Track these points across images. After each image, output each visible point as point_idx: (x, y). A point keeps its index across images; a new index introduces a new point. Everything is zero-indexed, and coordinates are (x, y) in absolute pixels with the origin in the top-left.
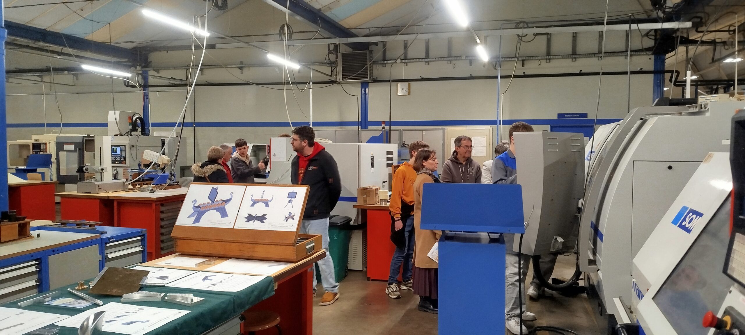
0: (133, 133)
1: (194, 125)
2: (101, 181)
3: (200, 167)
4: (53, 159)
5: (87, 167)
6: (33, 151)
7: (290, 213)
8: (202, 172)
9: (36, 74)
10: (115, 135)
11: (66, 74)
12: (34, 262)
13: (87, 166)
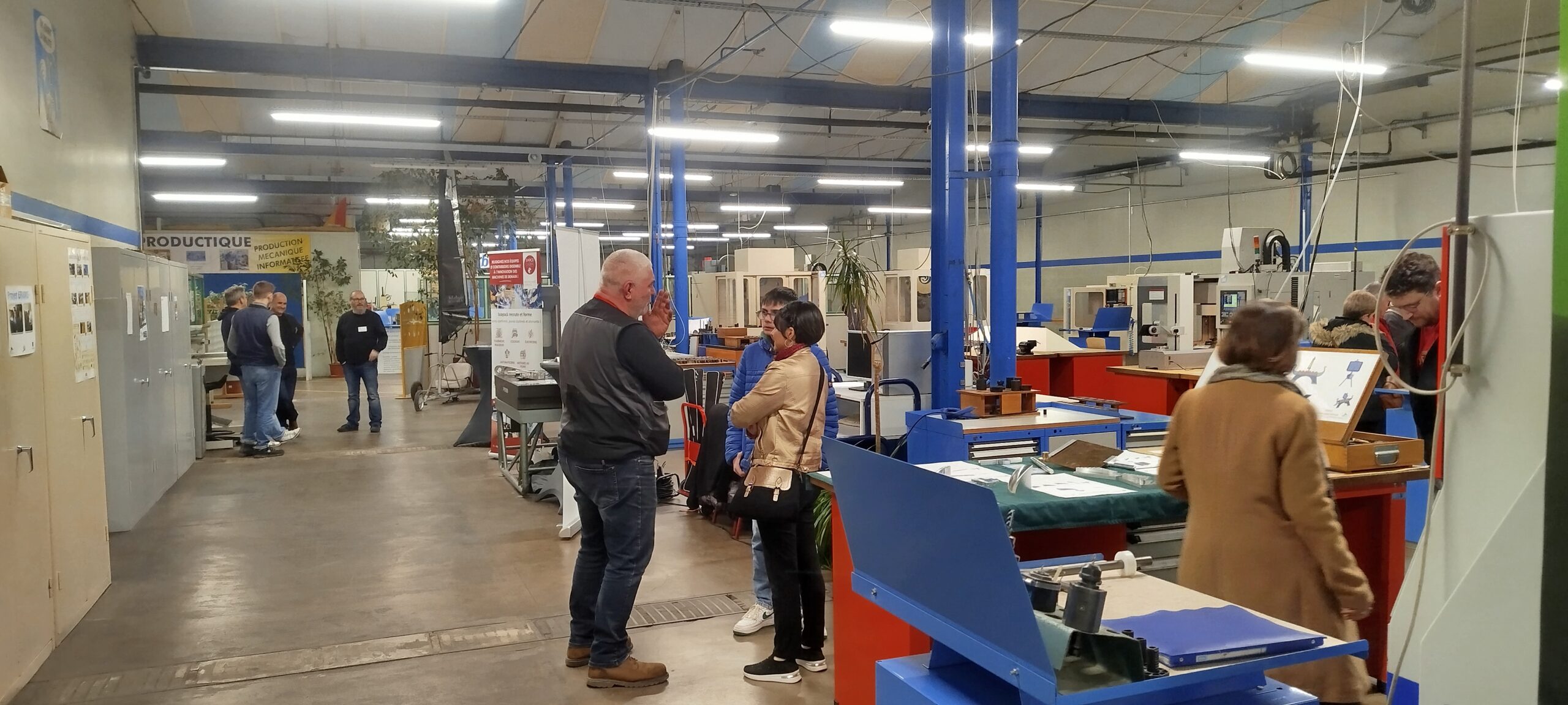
0: (1263, 267)
1: (1356, 249)
2: (1176, 350)
3: (1325, 328)
4: (1134, 316)
5: (1155, 327)
6: (1107, 303)
7: (1346, 395)
8: (1328, 337)
9: (1124, 173)
10: (1230, 273)
11: (1168, 167)
12: (1032, 442)
13: (1156, 325)
